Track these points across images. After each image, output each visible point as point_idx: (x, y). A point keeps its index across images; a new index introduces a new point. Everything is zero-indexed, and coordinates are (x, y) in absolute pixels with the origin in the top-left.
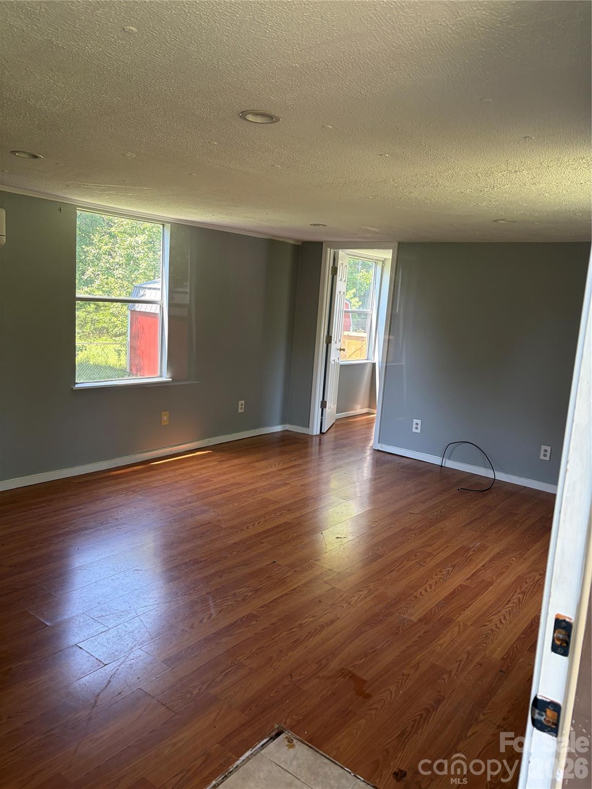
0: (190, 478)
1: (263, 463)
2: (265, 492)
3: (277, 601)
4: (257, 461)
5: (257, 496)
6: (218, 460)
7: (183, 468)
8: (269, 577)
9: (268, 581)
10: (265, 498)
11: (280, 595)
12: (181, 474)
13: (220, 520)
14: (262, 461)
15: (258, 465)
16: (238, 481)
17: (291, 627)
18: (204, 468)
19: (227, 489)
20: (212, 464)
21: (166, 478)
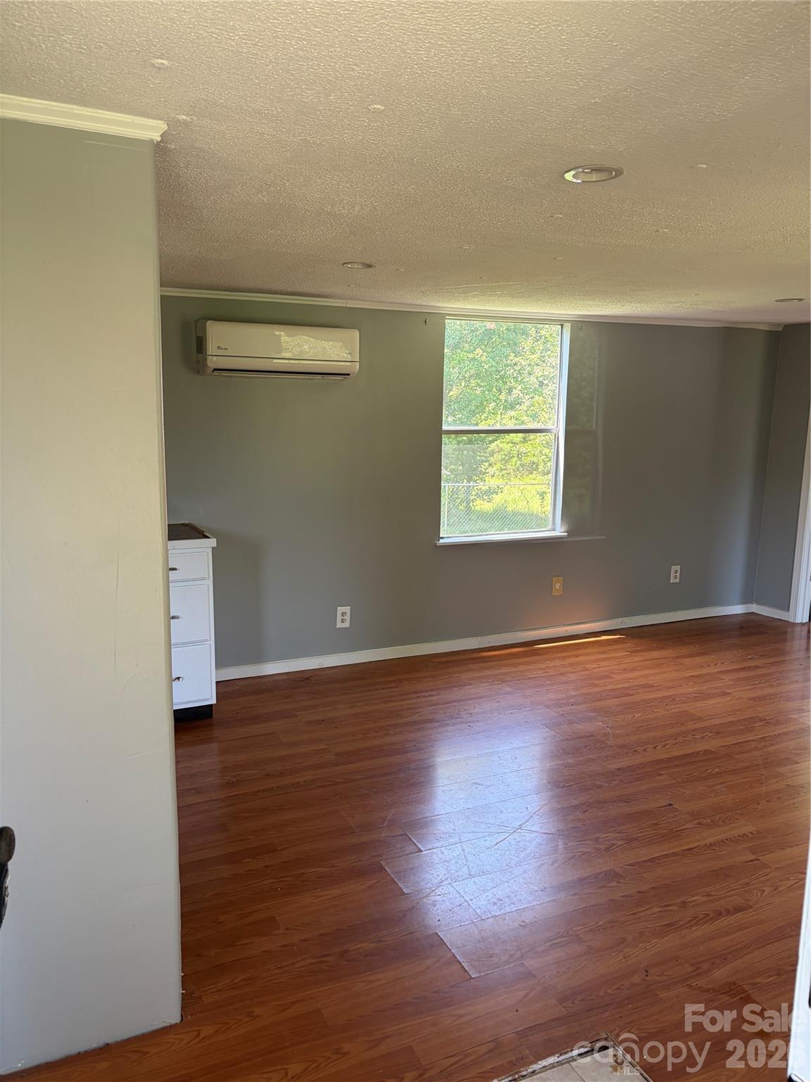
0: (583, 671)
1: (698, 660)
2: (689, 702)
3: (657, 861)
4: (690, 656)
5: (673, 707)
6: (630, 650)
7: (577, 656)
8: (656, 824)
9: (653, 830)
10: (686, 711)
11: (664, 853)
12: (571, 665)
13: (606, 735)
14: (697, 656)
15: (688, 661)
16: (650, 682)
17: (668, 903)
18: (605, 659)
19: (631, 692)
20: (619, 654)
21: (549, 668)
